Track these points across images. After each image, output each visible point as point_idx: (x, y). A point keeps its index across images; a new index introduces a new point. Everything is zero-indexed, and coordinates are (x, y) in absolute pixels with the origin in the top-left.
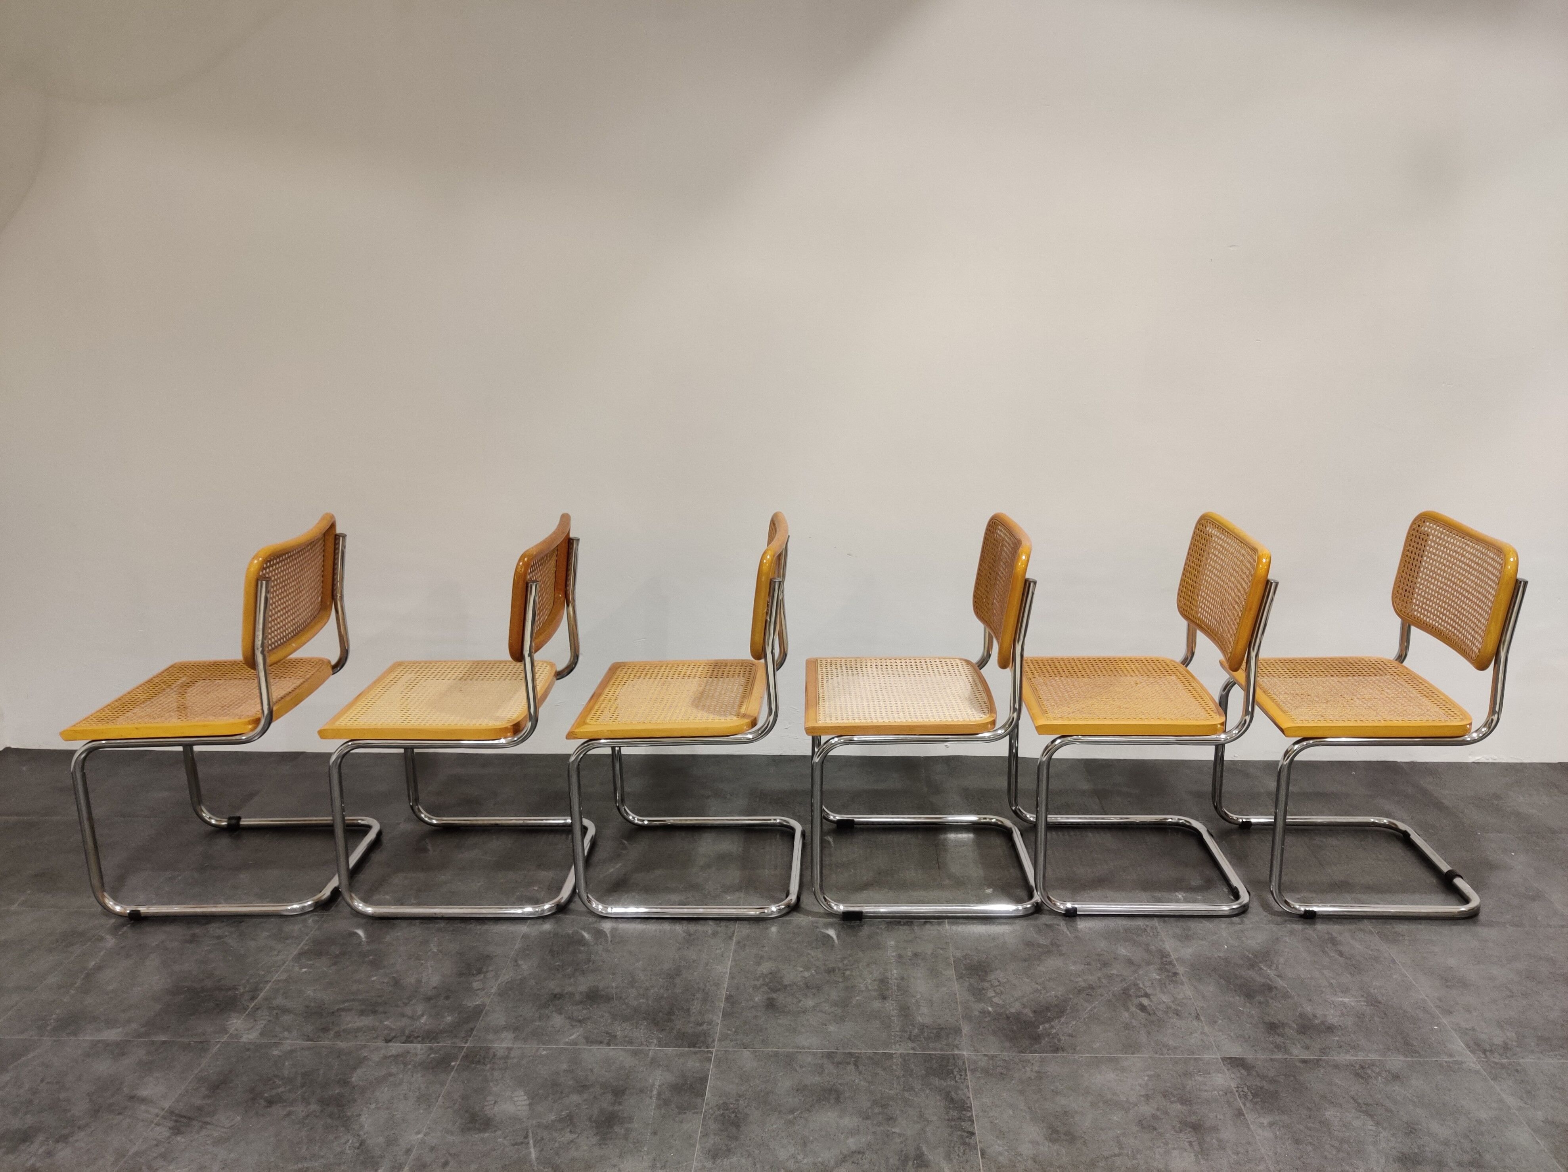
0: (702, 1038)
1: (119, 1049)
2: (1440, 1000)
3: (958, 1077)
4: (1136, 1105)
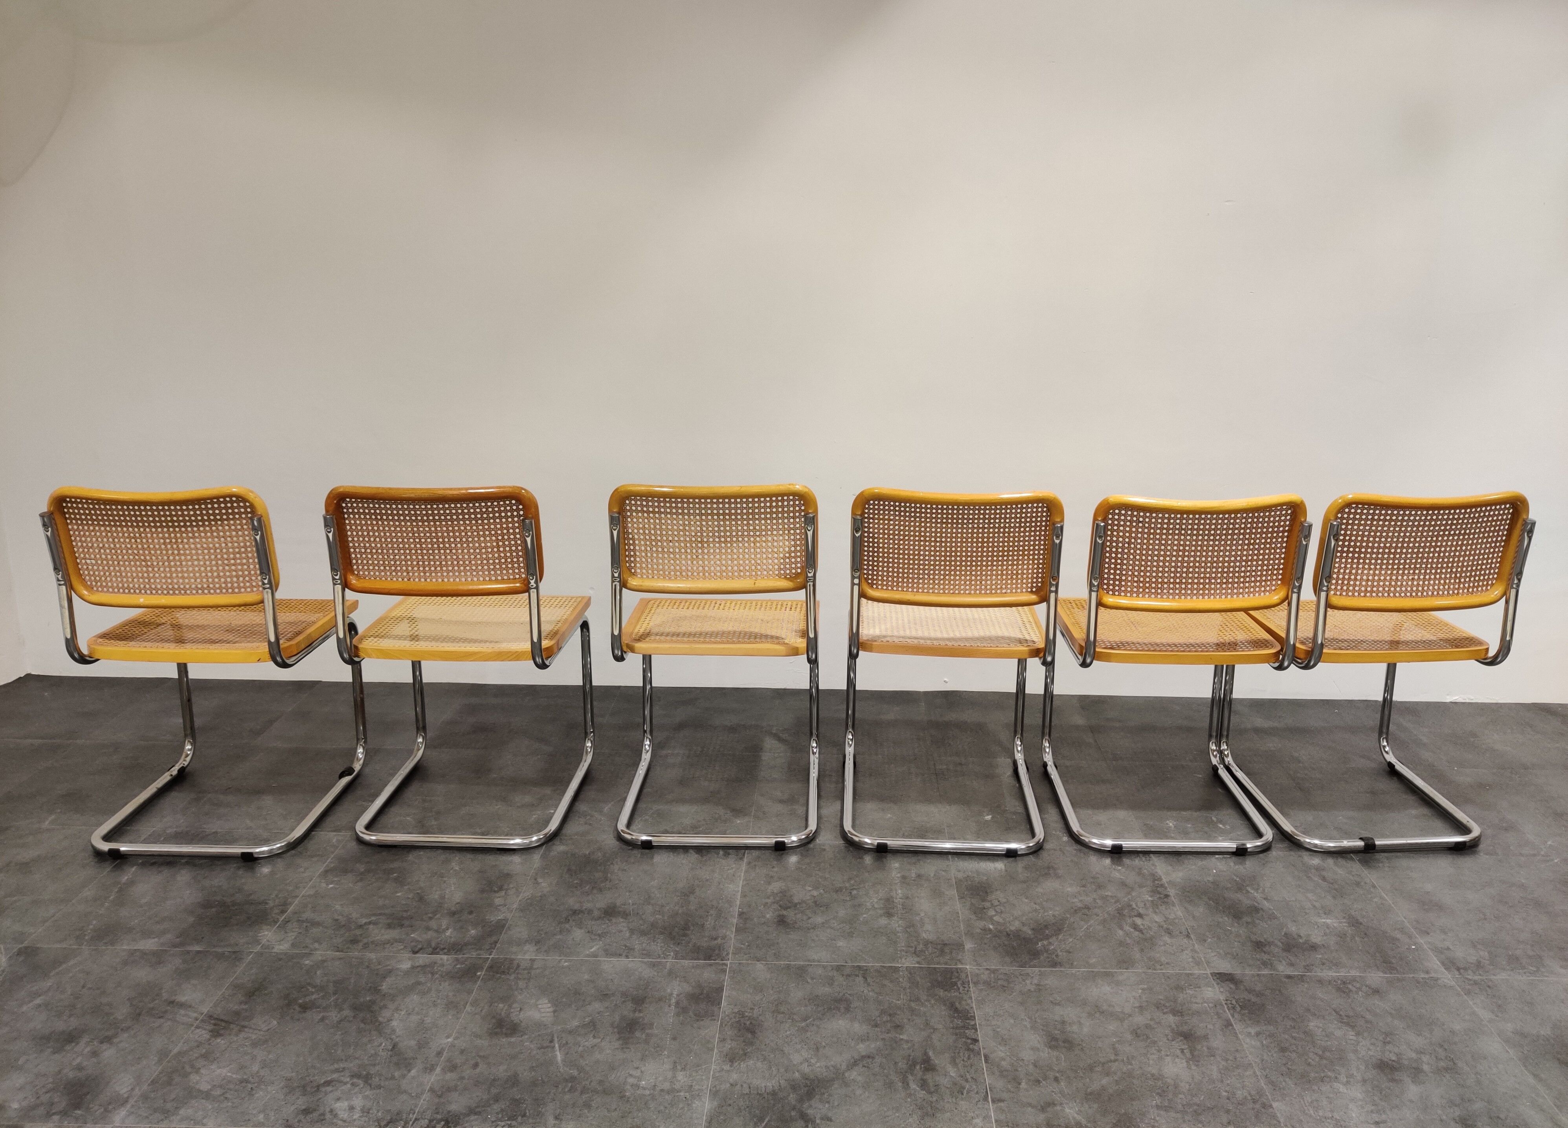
0: (717, 952)
1: (157, 958)
2: (1417, 922)
3: (961, 988)
4: (1130, 1015)
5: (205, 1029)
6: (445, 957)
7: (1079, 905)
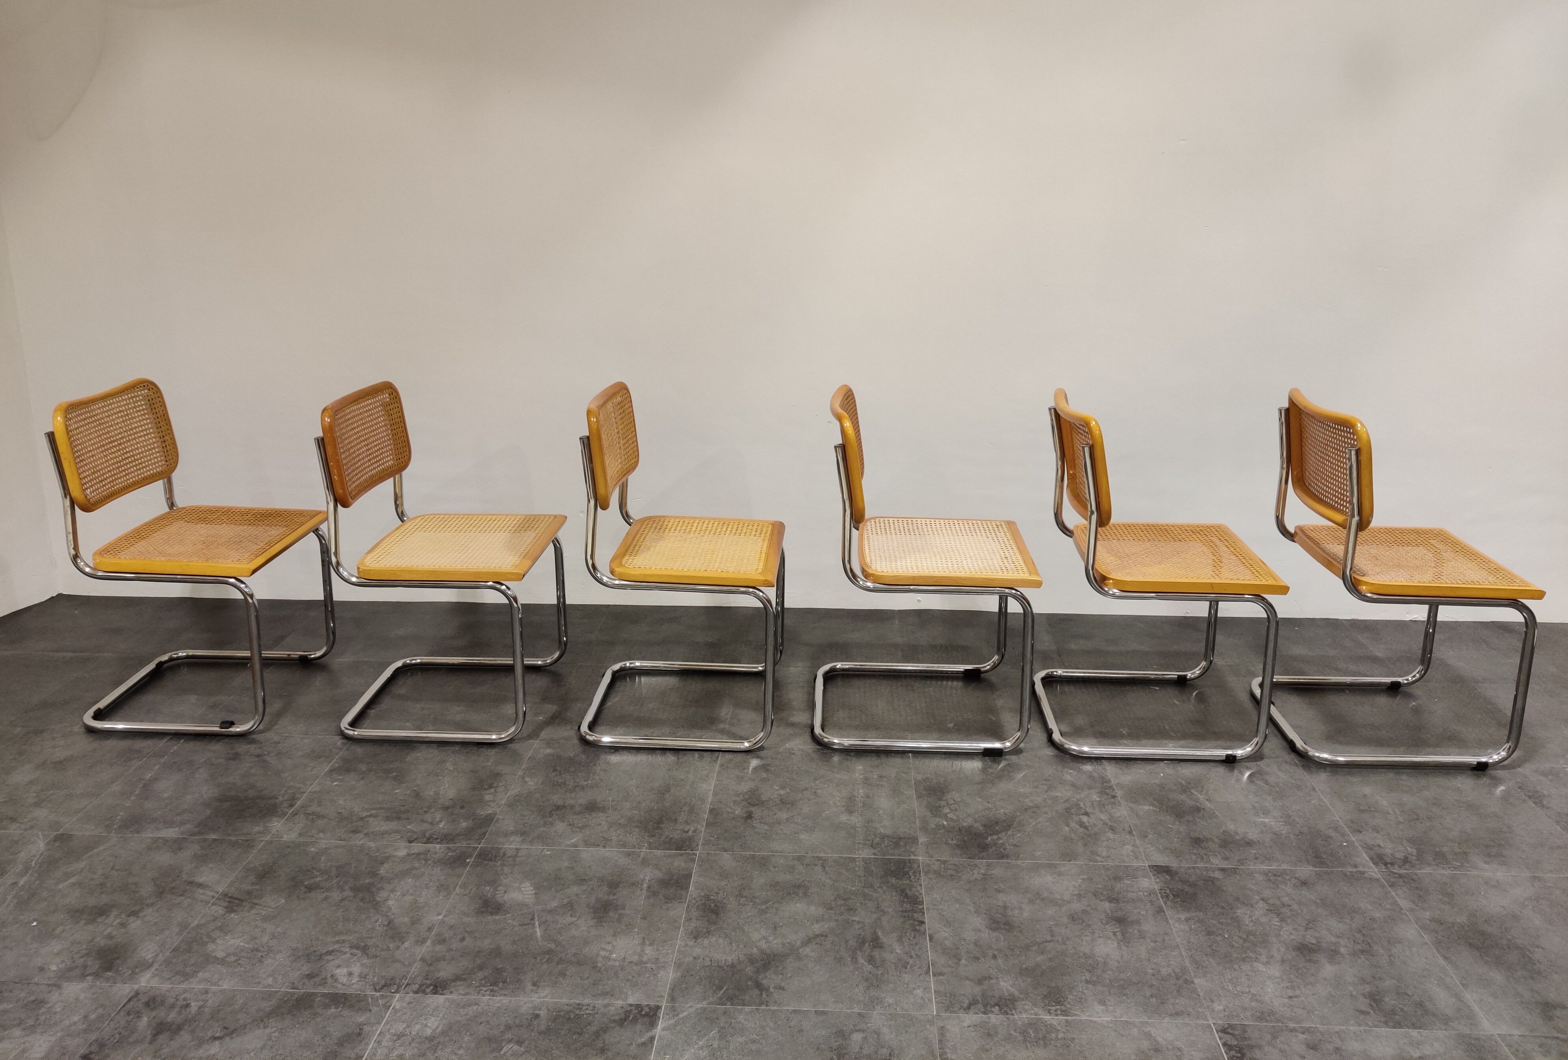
0: (687, 843)
1: (177, 845)
2: (1352, 822)
3: (912, 877)
4: (1069, 902)
5: (220, 906)
6: (438, 846)
7: (1030, 804)
